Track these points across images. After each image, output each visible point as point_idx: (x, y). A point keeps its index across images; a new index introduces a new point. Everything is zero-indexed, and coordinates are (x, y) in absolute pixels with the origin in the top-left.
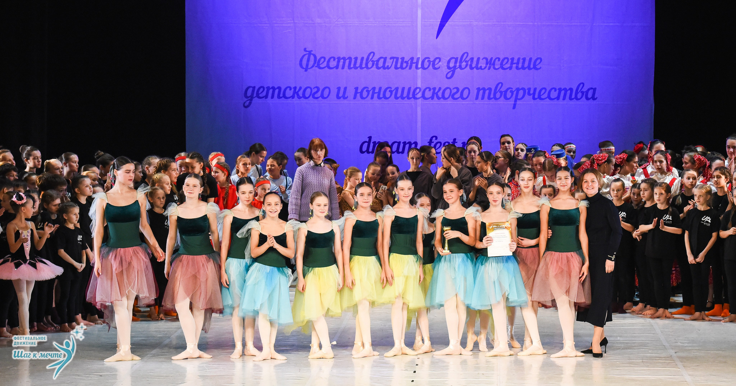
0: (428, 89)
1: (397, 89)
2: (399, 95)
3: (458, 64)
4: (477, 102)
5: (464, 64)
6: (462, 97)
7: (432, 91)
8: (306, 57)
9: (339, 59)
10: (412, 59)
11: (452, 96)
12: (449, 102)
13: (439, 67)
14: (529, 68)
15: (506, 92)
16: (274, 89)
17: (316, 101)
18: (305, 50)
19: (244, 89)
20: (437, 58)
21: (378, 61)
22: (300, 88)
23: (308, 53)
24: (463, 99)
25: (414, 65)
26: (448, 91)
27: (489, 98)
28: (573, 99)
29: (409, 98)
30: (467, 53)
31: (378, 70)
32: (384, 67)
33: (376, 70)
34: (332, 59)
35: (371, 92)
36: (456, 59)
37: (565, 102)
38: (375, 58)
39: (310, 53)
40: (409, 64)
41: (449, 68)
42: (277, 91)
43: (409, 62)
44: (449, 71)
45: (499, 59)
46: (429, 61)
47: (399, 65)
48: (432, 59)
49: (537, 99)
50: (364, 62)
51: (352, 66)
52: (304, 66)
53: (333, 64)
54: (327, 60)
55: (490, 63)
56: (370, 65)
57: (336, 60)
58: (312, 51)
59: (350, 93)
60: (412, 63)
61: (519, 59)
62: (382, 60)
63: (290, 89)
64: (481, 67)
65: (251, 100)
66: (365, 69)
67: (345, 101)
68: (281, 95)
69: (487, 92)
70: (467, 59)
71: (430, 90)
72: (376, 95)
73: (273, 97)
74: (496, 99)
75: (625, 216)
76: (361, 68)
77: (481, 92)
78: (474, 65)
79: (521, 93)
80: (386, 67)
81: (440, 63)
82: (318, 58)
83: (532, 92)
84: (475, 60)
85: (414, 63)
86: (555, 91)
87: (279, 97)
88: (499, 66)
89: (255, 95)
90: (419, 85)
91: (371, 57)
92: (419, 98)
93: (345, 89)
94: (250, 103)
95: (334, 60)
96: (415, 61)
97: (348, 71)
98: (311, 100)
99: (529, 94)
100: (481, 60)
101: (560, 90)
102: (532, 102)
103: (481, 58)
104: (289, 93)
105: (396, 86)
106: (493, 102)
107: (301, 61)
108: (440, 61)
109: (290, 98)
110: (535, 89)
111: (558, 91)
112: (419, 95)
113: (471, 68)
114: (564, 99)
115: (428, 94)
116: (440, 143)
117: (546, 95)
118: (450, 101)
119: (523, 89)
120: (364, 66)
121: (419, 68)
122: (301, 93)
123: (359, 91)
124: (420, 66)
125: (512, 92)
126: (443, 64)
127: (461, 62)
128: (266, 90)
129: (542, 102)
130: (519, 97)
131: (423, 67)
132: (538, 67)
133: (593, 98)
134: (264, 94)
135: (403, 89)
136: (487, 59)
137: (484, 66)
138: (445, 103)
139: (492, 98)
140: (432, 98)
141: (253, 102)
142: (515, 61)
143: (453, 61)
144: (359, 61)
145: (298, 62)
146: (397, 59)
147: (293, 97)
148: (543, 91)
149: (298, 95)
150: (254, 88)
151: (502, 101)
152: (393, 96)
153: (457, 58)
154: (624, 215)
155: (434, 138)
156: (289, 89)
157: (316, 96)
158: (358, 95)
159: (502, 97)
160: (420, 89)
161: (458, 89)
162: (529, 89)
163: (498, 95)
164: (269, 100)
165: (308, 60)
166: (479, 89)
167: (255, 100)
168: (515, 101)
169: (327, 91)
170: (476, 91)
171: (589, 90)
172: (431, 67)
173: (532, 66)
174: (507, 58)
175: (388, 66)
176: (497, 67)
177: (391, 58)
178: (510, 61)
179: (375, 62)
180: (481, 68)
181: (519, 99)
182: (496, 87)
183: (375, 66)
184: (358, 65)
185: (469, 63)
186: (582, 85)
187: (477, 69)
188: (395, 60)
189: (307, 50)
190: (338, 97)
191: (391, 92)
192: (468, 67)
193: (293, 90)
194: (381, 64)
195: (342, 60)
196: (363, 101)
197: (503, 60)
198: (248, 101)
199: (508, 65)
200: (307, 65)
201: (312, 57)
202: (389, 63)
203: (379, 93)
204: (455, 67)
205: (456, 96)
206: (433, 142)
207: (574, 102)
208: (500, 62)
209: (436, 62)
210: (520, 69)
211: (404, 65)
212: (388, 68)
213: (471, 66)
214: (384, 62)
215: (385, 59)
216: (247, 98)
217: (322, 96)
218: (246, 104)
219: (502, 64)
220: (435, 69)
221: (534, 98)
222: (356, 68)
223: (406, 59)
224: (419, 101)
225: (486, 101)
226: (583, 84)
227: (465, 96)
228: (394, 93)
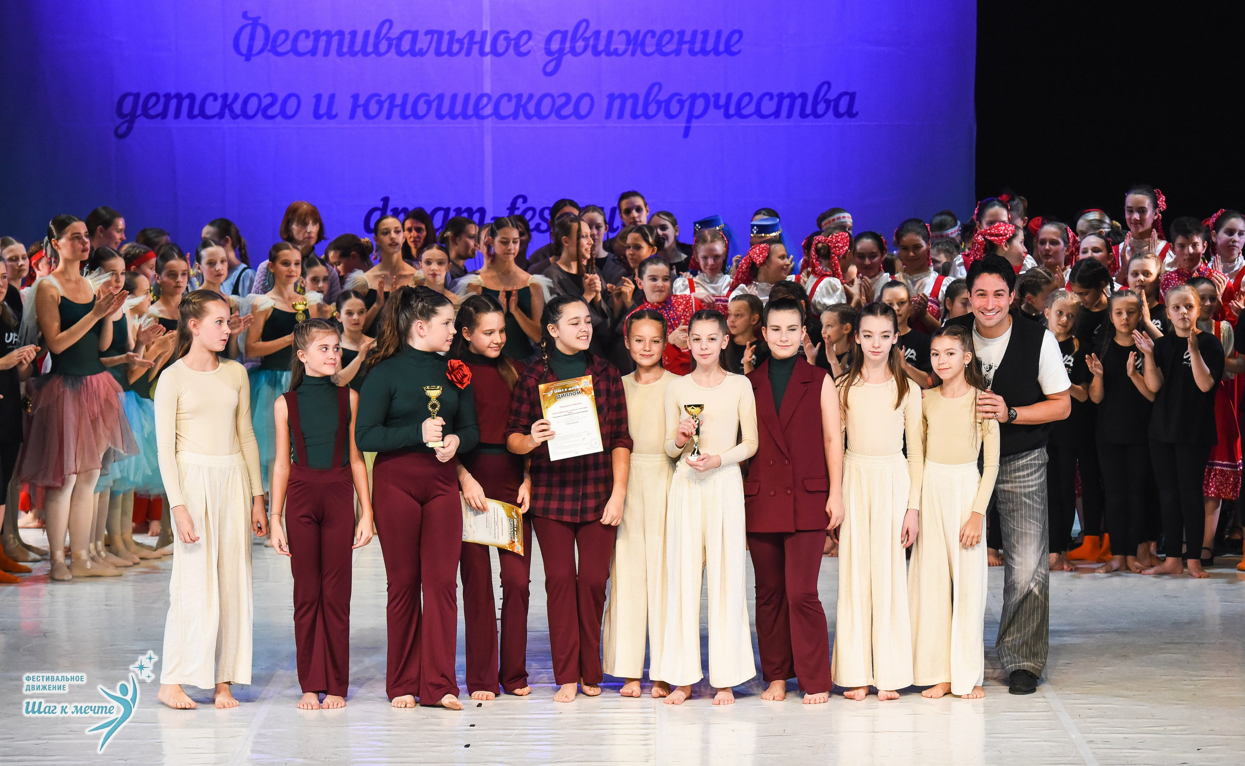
0: (506, 98)
1: (440, 97)
2: (445, 110)
3: (568, 45)
4: (609, 124)
5: (580, 44)
6: (576, 113)
7: (514, 101)
8: (248, 30)
9: (317, 34)
10: (472, 34)
11: (557, 111)
12: (550, 125)
13: (529, 52)
14: (717, 52)
15: (668, 101)
16: (179, 97)
17: (268, 124)
18: (245, 15)
19: (116, 99)
20: (523, 33)
21: (400, 38)
22: (236, 96)
23: (250, 22)
24: (580, 117)
25: (476, 47)
26: (547, 102)
27: (634, 116)
28: (808, 116)
29: (465, 116)
30: (587, 21)
31: (401, 59)
32: (413, 52)
33: (395, 57)
34: (303, 36)
35: (386, 105)
36: (564, 34)
37: (791, 122)
38: (395, 33)
39: (255, 22)
40: (466, 46)
41: (549, 52)
42: (186, 103)
43: (466, 41)
44: (550, 58)
45: (653, 33)
46: (507, 39)
47: (444, 48)
48: (513, 35)
49: (733, 116)
50: (371, 40)
51: (345, 49)
52: (244, 50)
53: (305, 44)
54: (292, 36)
55: (635, 42)
56: (383, 46)
57: (312, 37)
58: (259, 18)
59: (343, 106)
60: (471, 42)
61: (694, 33)
62: (409, 37)
63: (215, 99)
64: (616, 50)
65: (131, 122)
66: (373, 55)
67: (332, 124)
68: (196, 111)
69: (629, 103)
70: (587, 35)
71: (510, 100)
72: (396, 111)
73: (177, 116)
74: (648, 117)
75: (914, 357)
76: (365, 54)
77: (617, 104)
78: (601, 47)
79: (700, 104)
80: (417, 50)
81: (531, 43)
82: (273, 32)
83: (722, 101)
84: (604, 34)
85: (476, 43)
86: (771, 98)
87: (191, 116)
88: (654, 48)
89: (139, 112)
90: (487, 89)
91: (384, 31)
92: (488, 117)
93: (332, 97)
94: (130, 129)
95: (307, 37)
96: (477, 38)
97: (337, 59)
98: (260, 122)
99: (717, 106)
100: (615, 37)
101: (781, 97)
102: (723, 123)
103: (617, 31)
104: (213, 107)
105: (440, 91)
106: (642, 123)
107: (237, 39)
108: (529, 39)
109: (213, 117)
110: (729, 97)
111: (776, 99)
112: (488, 110)
113: (596, 53)
114: (789, 116)
115: (507, 108)
116: (533, 209)
117: (751, 109)
118: (552, 122)
119: (705, 96)
120: (370, 49)
121: (487, 54)
122: (237, 107)
123: (361, 101)
124: (487, 49)
125: (681, 103)
126: (536, 45)
127: (574, 40)
128: (162, 100)
129: (743, 123)
130: (698, 111)
131: (494, 52)
132: (735, 49)
133: (850, 113)
134: (160, 108)
135: (454, 97)
136: (627, 33)
137: (621, 48)
138: (541, 125)
139: (640, 116)
140: (515, 115)
141: (136, 125)
142: (687, 38)
143: (558, 37)
144: (359, 39)
145: (231, 42)
146: (441, 34)
147: (221, 115)
148: (746, 100)
149: (231, 111)
150: (137, 96)
151: (661, 121)
152: (433, 112)
153: (566, 32)
154: (912, 354)
155: (520, 200)
156: (211, 98)
157: (270, 112)
158: (360, 111)
159: (662, 113)
160: (489, 97)
161: (568, 97)
162: (717, 96)
163: (652, 109)
164: (170, 121)
165: (252, 38)
166: (612, 97)
167: (141, 123)
168: (689, 120)
169: (292, 103)
170: (605, 101)
171: (841, 96)
172: (511, 50)
173: (722, 48)
174: (671, 32)
175: (421, 50)
176: (648, 50)
177: (427, 33)
178: (676, 37)
179: (394, 42)
180: (616, 53)
181: (698, 117)
182: (648, 94)
183: (393, 50)
184: (358, 47)
185: (591, 42)
186: (825, 87)
187: (609, 54)
188: (436, 36)
189: (250, 15)
190: (317, 116)
191: (429, 103)
192: (589, 50)
193: (220, 100)
194: (406, 45)
195: (324, 38)
196: (371, 124)
197: (662, 36)
198: (126, 125)
199: (672, 47)
200: (250, 48)
201: (260, 32)
202: (423, 42)
203: (403, 106)
204: (561, 51)
205: (564, 112)
206: (518, 209)
207: (810, 122)
208: (656, 39)
209: (522, 41)
210: (697, 53)
211: (456, 47)
212: (422, 53)
213: (595, 47)
214: (414, 41)
215: (415, 34)
216: (123, 118)
217: (283, 113)
218: (121, 131)
219: (659, 45)
220: (520, 54)
221: (727, 116)
222: (353, 54)
223: (459, 35)
224: (489, 123)
225: (627, 122)
226: (829, 84)
227: (583, 111)
228: (435, 104)
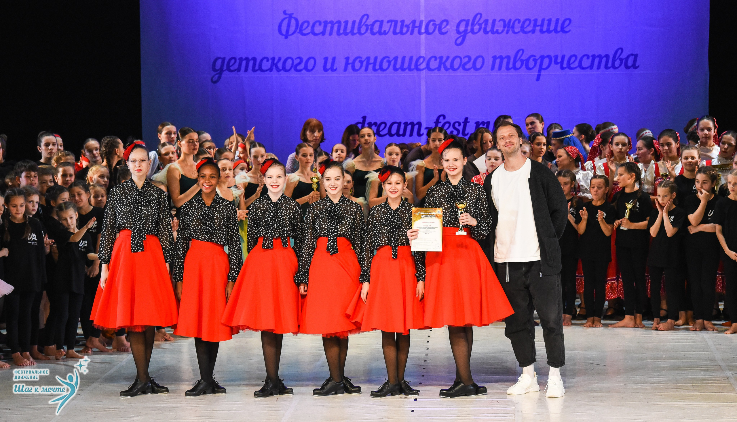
0: (433, 59)
1: (396, 58)
2: (398, 66)
3: (469, 28)
4: (494, 73)
5: (476, 27)
6: (474, 67)
7: (438, 60)
8: (287, 21)
9: (326, 23)
10: (414, 22)
11: (463, 66)
13: (447, 32)
14: (556, 31)
15: (528, 60)
16: (247, 60)
17: (297, 75)
18: (285, 12)
19: (212, 61)
20: (444, 21)
21: (373, 25)
22: (280, 59)
23: (288, 16)
24: (476, 70)
25: (416, 30)
26: (457, 61)
27: (508, 69)
28: (609, 68)
29: (410, 69)
30: (481, 14)
31: (373, 36)
32: (380, 33)
33: (370, 35)
34: (318, 24)
35: (365, 63)
37: (600, 72)
38: (370, 21)
39: (290, 16)
40: (410, 29)
41: (458, 32)
42: (251, 63)
43: (411, 26)
44: (459, 36)
45: (519, 21)
46: (434, 25)
47: (398, 30)
48: (438, 22)
49: (565, 68)
50: (356, 26)
51: (341, 31)
52: (284, 32)
53: (318, 29)
54: (311, 24)
55: (508, 26)
56: (363, 30)
57: (323, 24)
58: (293, 14)
59: (340, 64)
60: (414, 27)
61: (543, 20)
62: (378, 24)
63: (268, 61)
64: (497, 30)
65: (220, 74)
66: (357, 35)
67: (334, 74)
68: (257, 68)
69: (505, 61)
70: (481, 22)
71: (436, 60)
72: (371, 67)
73: (246, 70)
74: (516, 69)
76: (353, 34)
77: (498, 61)
78: (489, 29)
79: (546, 61)
80: (382, 32)
81: (448, 27)
82: (300, 23)
83: (559, 60)
84: (490, 22)
85: (417, 27)
86: (588, 58)
87: (254, 70)
88: (519, 29)
89: (225, 68)
90: (423, 53)
91: (364, 21)
92: (423, 69)
93: (334, 59)
94: (219, 78)
95: (320, 24)
96: (417, 24)
97: (337, 37)
98: (293, 74)
99: (556, 63)
100: (497, 23)
101: (594, 57)
102: (560, 72)
103: (498, 20)
104: (266, 65)
105: (395, 55)
106: (512, 72)
107: (280, 26)
108: (447, 24)
109: (267, 70)
110: (563, 57)
111: (591, 59)
112: (423, 66)
113: (486, 32)
114: (598, 68)
115: (434, 64)
116: (449, 123)
117: (576, 64)
118: (460, 73)
119: (549, 57)
120: (356, 31)
121: (423, 33)
122: (280, 65)
123: (350, 61)
124: (423, 30)
125: (535, 61)
126: (451, 28)
127: (473, 25)
128: (238, 61)
129: (572, 72)
130: (545, 65)
131: (427, 32)
132: (566, 29)
133: (634, 66)
134: (236, 66)
135: (404, 58)
136: (504, 21)
137: (500, 29)
138: (454, 74)
139: (511, 68)
140: (439, 69)
141: (223, 76)
142: (539, 23)
143: (464, 24)
144: (350, 25)
145: (277, 28)
146: (396, 22)
147: (271, 70)
148: (573, 59)
149: (277, 67)
150: (223, 59)
151: (523, 71)
152: (391, 67)
153: (468, 20)
155: (442, 118)
156: (265, 60)
157: (299, 68)
158: (350, 66)
159: (524, 67)
160: (424, 58)
161: (469, 58)
162: (556, 57)
163: (518, 64)
164: (242, 73)
165: (289, 25)
166: (495, 58)
167: (226, 74)
168: (540, 71)
169: (312, 62)
170: (491, 60)
171: (628, 56)
172: (437, 31)
173: (559, 29)
174: (529, 20)
175: (385, 31)
176: (516, 30)
177: (388, 22)
178: (532, 23)
179: (370, 27)
180: (497, 32)
181: (545, 69)
182: (516, 56)
183: (369, 31)
185: (483, 26)
187: (493, 33)
188: (393, 23)
189: (287, 12)
190: (325, 70)
191: (389, 62)
192: (482, 31)
193: (270, 61)
194: (376, 29)
195: (329, 25)
196: (355, 74)
197: (524, 22)
198: (217, 76)
199: (530, 28)
200: (288, 31)
201: (293, 22)
202: (386, 27)
203: (375, 64)
204: (465, 31)
205: (467, 67)
206: (440, 122)
207: (611, 71)
208: (521, 24)
209: (443, 26)
210: (545, 32)
211: (405, 30)
212: (385, 33)
213: (485, 29)
214: (381, 27)
215: (382, 22)
216: (216, 72)
217: (306, 68)
218: (214, 79)
219: (522, 27)
220: (442, 33)
221: (562, 68)
222: (346, 34)
223: (407, 22)
224: (423, 73)
225: (504, 72)
226: (622, 49)
227: (478, 66)
228: (392, 63)
